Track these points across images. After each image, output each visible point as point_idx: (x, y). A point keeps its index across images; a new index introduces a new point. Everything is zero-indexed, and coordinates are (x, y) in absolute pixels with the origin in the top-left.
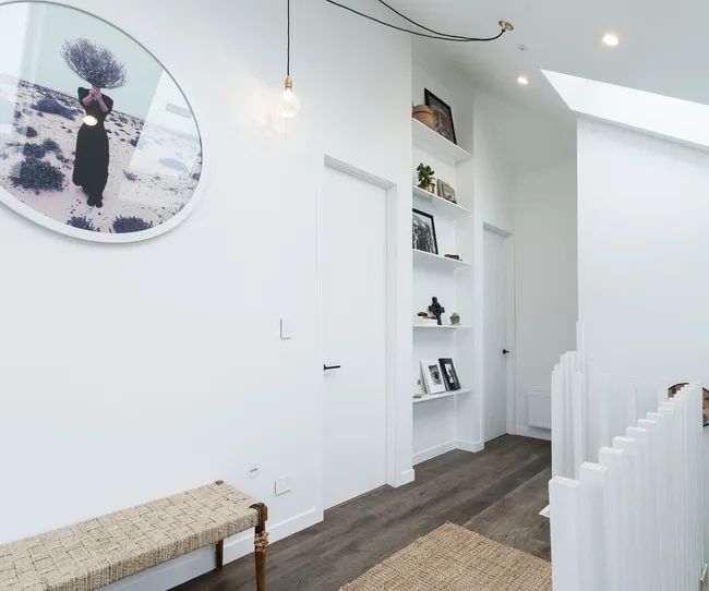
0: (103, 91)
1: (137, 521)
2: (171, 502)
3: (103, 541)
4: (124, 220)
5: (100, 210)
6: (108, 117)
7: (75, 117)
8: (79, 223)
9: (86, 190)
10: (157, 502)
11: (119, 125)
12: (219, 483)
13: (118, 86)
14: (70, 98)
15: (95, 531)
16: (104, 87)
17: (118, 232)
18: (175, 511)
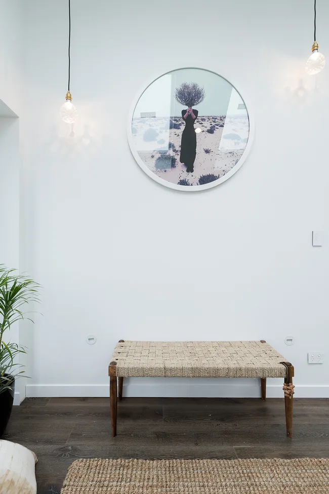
0: (193, 108)
1: (211, 349)
2: (231, 344)
3: (192, 354)
4: (204, 177)
5: (193, 173)
6: (196, 121)
7: (180, 127)
8: (183, 183)
9: (186, 165)
10: (223, 342)
11: (201, 124)
12: (263, 342)
13: (200, 102)
14: (178, 118)
15: (190, 347)
16: (194, 105)
17: (201, 184)
18: (232, 350)
